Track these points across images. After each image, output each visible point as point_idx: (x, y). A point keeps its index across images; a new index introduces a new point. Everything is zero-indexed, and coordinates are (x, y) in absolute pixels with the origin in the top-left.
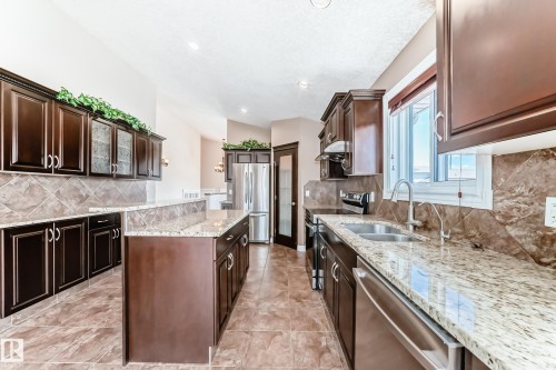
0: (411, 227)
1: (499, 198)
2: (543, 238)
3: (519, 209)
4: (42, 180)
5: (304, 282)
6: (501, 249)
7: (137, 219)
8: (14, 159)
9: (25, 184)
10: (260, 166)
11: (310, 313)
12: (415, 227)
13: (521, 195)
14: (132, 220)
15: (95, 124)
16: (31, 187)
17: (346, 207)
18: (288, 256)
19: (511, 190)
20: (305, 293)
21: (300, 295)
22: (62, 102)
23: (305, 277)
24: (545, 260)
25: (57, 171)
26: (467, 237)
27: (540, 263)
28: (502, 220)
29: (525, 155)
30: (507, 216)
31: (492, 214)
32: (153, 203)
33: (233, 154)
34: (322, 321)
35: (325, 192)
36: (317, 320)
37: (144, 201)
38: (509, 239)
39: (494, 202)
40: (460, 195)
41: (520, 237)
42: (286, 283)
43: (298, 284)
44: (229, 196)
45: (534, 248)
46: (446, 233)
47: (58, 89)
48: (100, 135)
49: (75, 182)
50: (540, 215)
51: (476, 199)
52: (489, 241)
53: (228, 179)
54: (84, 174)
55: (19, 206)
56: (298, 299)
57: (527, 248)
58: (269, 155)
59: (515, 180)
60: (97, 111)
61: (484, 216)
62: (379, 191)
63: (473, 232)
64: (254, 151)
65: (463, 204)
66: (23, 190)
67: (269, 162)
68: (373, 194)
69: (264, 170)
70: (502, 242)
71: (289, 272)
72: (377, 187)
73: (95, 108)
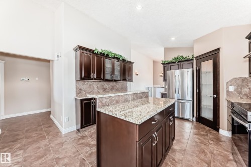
4: (93, 82)
7: (104, 102)
8: (83, 76)
9: (89, 84)
10: (185, 70)
14: (101, 102)
15: (106, 60)
16: (90, 85)
18: (210, 136)
22: (95, 53)
25: (95, 79)
32: (130, 91)
33: (167, 65)
37: (126, 91)
44: (165, 89)
47: (94, 49)
48: (108, 64)
49: (102, 83)
53: (165, 80)
54: (103, 80)
55: (87, 91)
58: (192, 63)
60: (107, 55)
64: (181, 62)
66: (88, 86)
67: (192, 67)
69: (188, 73)
71: (212, 153)
73: (106, 54)
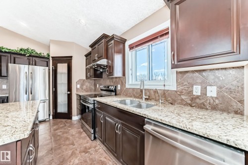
0: (144, 99)
1: (179, 86)
2: (192, 98)
3: (185, 90)
5: (84, 138)
6: (179, 104)
11: (97, 157)
12: (145, 99)
13: (186, 85)
17: (104, 93)
18: (68, 125)
19: (182, 84)
20: (88, 145)
21: (86, 148)
23: (84, 134)
24: (193, 105)
26: (167, 101)
27: (191, 106)
28: (180, 94)
29: (187, 72)
30: (182, 92)
31: (176, 92)
34: (105, 158)
35: (88, 86)
36: (103, 159)
38: (182, 100)
39: (177, 88)
40: (164, 85)
41: (186, 99)
42: (73, 144)
43: (81, 141)
45: (190, 102)
46: (162, 100)
50: (192, 91)
51: (170, 87)
52: (175, 101)
56: (86, 151)
57: (188, 102)
58: (48, 62)
59: (184, 80)
61: (173, 93)
62: (123, 84)
63: (169, 99)
64: (33, 57)
65: (166, 89)
67: (48, 66)
68: (119, 86)
70: (179, 101)
71: (72, 135)
72: (122, 82)
